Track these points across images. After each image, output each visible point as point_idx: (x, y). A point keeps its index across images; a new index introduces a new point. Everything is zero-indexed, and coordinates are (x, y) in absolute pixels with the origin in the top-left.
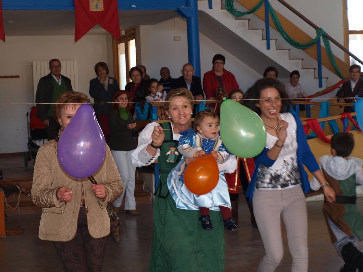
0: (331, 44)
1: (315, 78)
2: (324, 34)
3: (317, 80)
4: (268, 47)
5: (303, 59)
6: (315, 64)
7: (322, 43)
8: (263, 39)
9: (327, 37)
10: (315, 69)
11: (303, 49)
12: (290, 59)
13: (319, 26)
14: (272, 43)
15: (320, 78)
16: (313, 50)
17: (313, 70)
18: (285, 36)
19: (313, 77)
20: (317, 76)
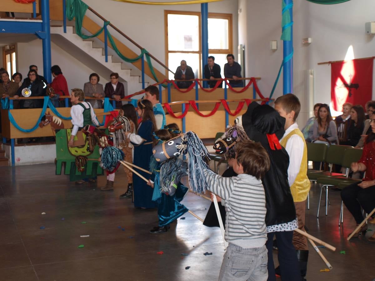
0: (152, 59)
1: (139, 82)
2: (146, 52)
3: (141, 84)
4: (107, 61)
5: (131, 70)
6: (140, 73)
7: (145, 59)
8: (103, 55)
9: (148, 55)
10: (140, 76)
11: (131, 63)
12: (122, 69)
13: (143, 47)
14: (110, 58)
15: (143, 83)
16: (139, 63)
17: (138, 77)
18: (118, 53)
19: (138, 82)
20: (141, 81)
